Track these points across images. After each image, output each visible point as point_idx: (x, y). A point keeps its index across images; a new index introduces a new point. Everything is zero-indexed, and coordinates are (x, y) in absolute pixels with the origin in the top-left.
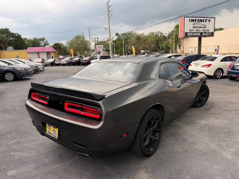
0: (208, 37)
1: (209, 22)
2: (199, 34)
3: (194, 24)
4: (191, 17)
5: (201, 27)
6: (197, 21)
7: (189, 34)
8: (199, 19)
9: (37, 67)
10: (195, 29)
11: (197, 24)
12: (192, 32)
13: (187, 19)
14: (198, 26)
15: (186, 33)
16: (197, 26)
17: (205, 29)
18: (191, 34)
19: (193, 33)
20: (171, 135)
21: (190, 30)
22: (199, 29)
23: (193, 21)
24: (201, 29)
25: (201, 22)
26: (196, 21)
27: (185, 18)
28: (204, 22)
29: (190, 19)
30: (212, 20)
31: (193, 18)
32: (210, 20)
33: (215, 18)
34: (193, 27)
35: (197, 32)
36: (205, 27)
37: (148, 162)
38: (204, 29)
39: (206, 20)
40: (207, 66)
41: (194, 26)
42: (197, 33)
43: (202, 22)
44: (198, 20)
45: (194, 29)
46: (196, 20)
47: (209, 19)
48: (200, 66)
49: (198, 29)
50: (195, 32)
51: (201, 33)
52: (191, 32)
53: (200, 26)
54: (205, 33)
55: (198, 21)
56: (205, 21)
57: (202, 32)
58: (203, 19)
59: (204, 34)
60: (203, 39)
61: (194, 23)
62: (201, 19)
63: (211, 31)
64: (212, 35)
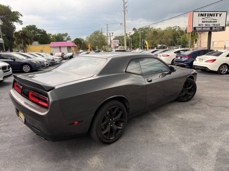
0: (219, 31)
1: (220, 16)
2: (208, 29)
3: (203, 19)
4: (200, 12)
5: (211, 22)
6: (207, 16)
7: (197, 29)
8: (209, 13)
9: (53, 60)
10: (204, 24)
11: (207, 18)
12: (201, 26)
13: (196, 14)
14: (208, 20)
15: (194, 27)
16: (206, 20)
17: (215, 23)
18: (200, 29)
19: (203, 27)
20: (142, 126)
21: (199, 25)
22: (209, 23)
23: (202, 15)
24: (211, 24)
26: (205, 16)
27: (194, 13)
28: (214, 16)
29: (199, 14)
30: (224, 14)
31: (202, 13)
32: (221, 14)
33: (227, 12)
34: (203, 22)
35: (206, 26)
37: (107, 149)
39: (217, 14)
40: (211, 62)
41: (203, 20)
42: (207, 27)
43: (212, 16)
44: (208, 14)
45: (203, 23)
46: (205, 14)
47: (220, 13)
48: (204, 61)
49: (208, 23)
50: (205, 26)
51: (211, 28)
52: (200, 26)
53: (210, 20)
54: (215, 27)
55: (208, 16)
56: (215, 15)
57: (212, 26)
58: (213, 13)
59: (214, 29)
60: (213, 33)
61: (204, 17)
62: (211, 13)
63: (222, 25)
64: (223, 29)
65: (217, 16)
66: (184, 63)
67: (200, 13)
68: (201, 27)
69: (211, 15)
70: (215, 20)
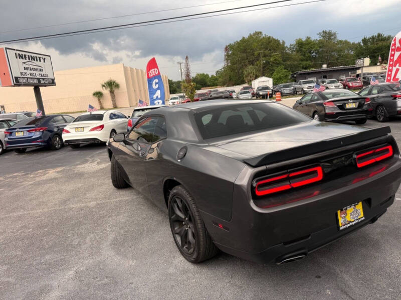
0: (49, 85)
1: (44, 61)
2: (36, 81)
3: (24, 63)
4: (17, 50)
5: (35, 70)
6: (27, 58)
7: (21, 80)
8: (30, 54)
10: (28, 72)
11: (29, 63)
12: (25, 76)
13: (11, 53)
14: (32, 67)
15: (15, 77)
16: (29, 66)
17: (42, 73)
18: (24, 81)
19: (27, 78)
21: (22, 74)
22: (34, 72)
23: (21, 57)
24: (37, 73)
26: (26, 59)
27: (8, 50)
28: (37, 60)
29: (16, 54)
30: (47, 58)
31: (21, 53)
33: (49, 56)
34: (25, 68)
35: (32, 77)
36: (41, 70)
38: (40, 73)
40: (99, 129)
41: (26, 66)
43: (34, 60)
44: (28, 56)
45: (26, 71)
46: (25, 56)
47: (44, 57)
48: (87, 130)
49: (32, 72)
50: (29, 76)
51: (39, 79)
52: (23, 76)
53: (34, 67)
54: (44, 79)
55: (29, 59)
56: (38, 58)
57: (39, 77)
58: (35, 55)
59: (42, 82)
60: (42, 89)
61: (24, 61)
62: (33, 55)
63: (50, 77)
64: (52, 83)
65: (40, 61)
66: (38, 142)
67: (18, 52)
68: (25, 78)
69: (33, 58)
70: (40, 68)
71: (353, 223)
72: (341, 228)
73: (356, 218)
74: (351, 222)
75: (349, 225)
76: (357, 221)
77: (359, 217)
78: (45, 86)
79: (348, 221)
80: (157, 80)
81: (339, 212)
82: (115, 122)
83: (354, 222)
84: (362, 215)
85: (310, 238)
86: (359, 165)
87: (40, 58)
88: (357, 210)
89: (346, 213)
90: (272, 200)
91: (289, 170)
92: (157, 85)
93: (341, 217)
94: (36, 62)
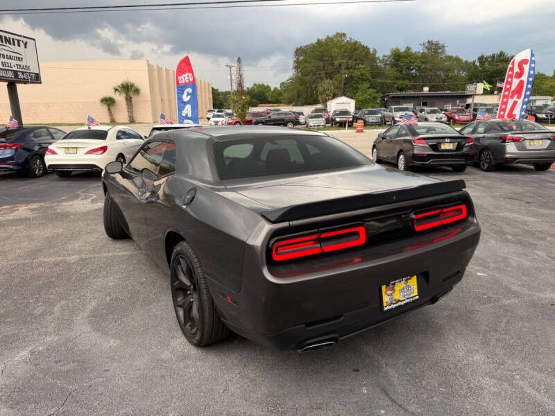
0: (31, 83)
1: (26, 47)
2: (10, 75)
5: (10, 58)
8: (4, 34)
11: (2, 47)
14: (5, 53)
16: (2, 52)
17: (21, 63)
22: (9, 61)
24: (14, 63)
25: (8, 44)
28: (14, 44)
30: (30, 43)
32: (26, 42)
33: (34, 40)
35: (5, 68)
36: (19, 59)
38: (19, 63)
40: (100, 152)
42: (6, 70)
43: (10, 44)
44: (1, 37)
47: (25, 40)
49: (6, 60)
50: (2, 67)
51: (16, 73)
53: (8, 53)
54: (23, 73)
55: (2, 42)
56: (16, 42)
57: (16, 69)
58: (12, 36)
59: (21, 76)
60: (20, 88)
62: (8, 36)
63: (34, 70)
64: (36, 79)
65: (19, 45)
66: (8, 164)
69: (7, 40)
70: (19, 56)
71: (402, 303)
72: (385, 309)
73: (407, 297)
74: (399, 301)
75: (396, 305)
76: (408, 301)
77: (411, 296)
78: (25, 83)
79: (395, 300)
80: (190, 90)
81: (384, 288)
82: (123, 143)
83: (405, 302)
84: (416, 293)
85: (342, 318)
86: (418, 228)
87: (19, 41)
88: (409, 286)
89: (393, 289)
90: (294, 267)
91: (320, 229)
92: (189, 97)
93: (386, 293)
94: (12, 46)
